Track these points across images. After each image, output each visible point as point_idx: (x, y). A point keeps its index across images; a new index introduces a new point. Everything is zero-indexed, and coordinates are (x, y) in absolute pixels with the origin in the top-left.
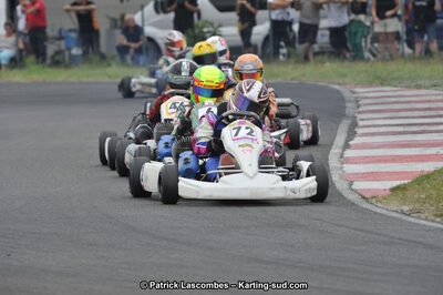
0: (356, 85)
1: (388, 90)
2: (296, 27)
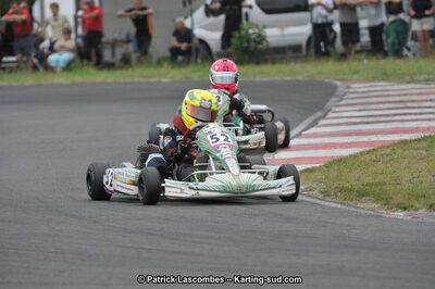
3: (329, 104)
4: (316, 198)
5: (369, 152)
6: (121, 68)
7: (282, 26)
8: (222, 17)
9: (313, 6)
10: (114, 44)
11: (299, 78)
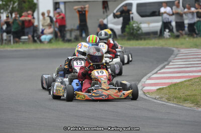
0: (183, 48)
1: (194, 50)
2: (173, 24)
3: (170, 58)
4: (164, 102)
5: (189, 80)
6: (74, 42)
7: (149, 23)
8: (121, 19)
9: (163, 13)
10: (71, 31)
11: (156, 46)
